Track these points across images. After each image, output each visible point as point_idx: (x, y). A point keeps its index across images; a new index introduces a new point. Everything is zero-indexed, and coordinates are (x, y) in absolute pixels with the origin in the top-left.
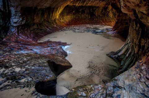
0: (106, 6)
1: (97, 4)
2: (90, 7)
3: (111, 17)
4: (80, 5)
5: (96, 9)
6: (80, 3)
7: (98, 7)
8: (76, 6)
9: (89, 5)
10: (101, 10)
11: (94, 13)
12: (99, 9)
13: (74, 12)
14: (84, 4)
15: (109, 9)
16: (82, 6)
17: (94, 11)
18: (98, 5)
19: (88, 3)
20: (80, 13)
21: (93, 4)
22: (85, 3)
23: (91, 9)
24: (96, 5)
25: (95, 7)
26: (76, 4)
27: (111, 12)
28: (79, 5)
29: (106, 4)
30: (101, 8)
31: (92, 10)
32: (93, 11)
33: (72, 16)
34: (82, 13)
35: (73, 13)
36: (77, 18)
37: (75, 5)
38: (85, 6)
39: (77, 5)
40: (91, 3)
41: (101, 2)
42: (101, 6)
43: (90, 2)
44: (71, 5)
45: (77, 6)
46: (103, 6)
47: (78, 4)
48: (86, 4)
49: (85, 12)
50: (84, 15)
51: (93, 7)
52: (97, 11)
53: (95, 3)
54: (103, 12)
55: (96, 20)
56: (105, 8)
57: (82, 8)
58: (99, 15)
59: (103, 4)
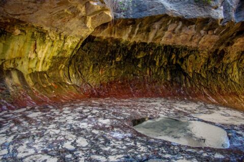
0: (221, 48)
1: (191, 40)
2: (169, 50)
4: (136, 39)
5: (187, 56)
6: (133, 32)
7: (195, 51)
8: (122, 42)
9: (164, 41)
10: (203, 61)
11: (184, 67)
12: (196, 58)
13: (118, 59)
14: (148, 39)
15: (228, 58)
16: (144, 44)
17: (182, 60)
18: (194, 44)
19: (161, 37)
21: (179, 41)
22: (151, 36)
23: (174, 56)
24: (188, 44)
25: (185, 49)
26: (120, 34)
27: (235, 66)
28: (131, 41)
30: (204, 54)
31: (177, 58)
32: (179, 62)
34: (145, 65)
35: (116, 63)
38: (152, 44)
39: (125, 38)
40: (170, 37)
41: (202, 32)
42: (203, 47)
43: (166, 33)
45: (127, 42)
46: (211, 47)
47: (130, 37)
48: (155, 38)
49: (155, 62)
50: (150, 70)
51: (177, 49)
52: (191, 62)
53: (182, 36)
54: (210, 67)
55: (187, 86)
56: (218, 55)
57: (144, 51)
58: (197, 73)
59: (210, 42)
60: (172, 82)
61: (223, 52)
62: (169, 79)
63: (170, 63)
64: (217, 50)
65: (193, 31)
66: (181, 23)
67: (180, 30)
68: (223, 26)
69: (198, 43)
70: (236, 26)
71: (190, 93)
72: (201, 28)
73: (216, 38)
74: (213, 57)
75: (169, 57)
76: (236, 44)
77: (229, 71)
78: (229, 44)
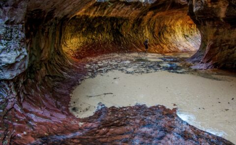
0: (141, 17)
1: (126, 13)
2: (113, 19)
3: (147, 36)
4: (97, 14)
5: (122, 24)
6: (96, 11)
7: (127, 20)
8: (89, 18)
9: (112, 14)
10: (131, 25)
11: (120, 31)
12: (127, 24)
13: (84, 29)
14: (103, 14)
15: (143, 23)
16: (100, 17)
17: (119, 26)
18: (127, 16)
19: (110, 12)
20: (95, 32)
21: (120, 14)
22: (106, 12)
23: (115, 24)
24: (124, 16)
25: (121, 19)
26: (90, 13)
27: (146, 28)
28: (94, 16)
29: (141, 14)
30: (132, 21)
31: (117, 25)
32: (118, 28)
33: (81, 38)
34: (99, 32)
35: (82, 32)
36: (90, 41)
37: (87, 14)
38: (105, 17)
39: (91, 15)
40: (116, 12)
41: (133, 9)
42: (131, 17)
43: (114, 9)
44: (81, 15)
45: (92, 17)
46: (136, 17)
47: (94, 14)
48: (107, 14)
49: (104, 29)
50: (101, 35)
51: (117, 19)
52: (124, 27)
53: (122, 11)
54: (134, 29)
55: (124, 43)
56: (138, 21)
57: (99, 22)
58: (128, 34)
59: (136, 14)
60: (114, 41)
61: (141, 20)
62: (112, 40)
63: (112, 29)
64: (138, 18)
65: (129, 8)
66: (124, 4)
67: (122, 8)
68: (144, 6)
69: (129, 15)
70: (150, 5)
71: (127, 47)
72: (134, 7)
73: (139, 11)
74: (136, 23)
75: (112, 25)
76: (148, 15)
77: (144, 31)
78: (145, 15)
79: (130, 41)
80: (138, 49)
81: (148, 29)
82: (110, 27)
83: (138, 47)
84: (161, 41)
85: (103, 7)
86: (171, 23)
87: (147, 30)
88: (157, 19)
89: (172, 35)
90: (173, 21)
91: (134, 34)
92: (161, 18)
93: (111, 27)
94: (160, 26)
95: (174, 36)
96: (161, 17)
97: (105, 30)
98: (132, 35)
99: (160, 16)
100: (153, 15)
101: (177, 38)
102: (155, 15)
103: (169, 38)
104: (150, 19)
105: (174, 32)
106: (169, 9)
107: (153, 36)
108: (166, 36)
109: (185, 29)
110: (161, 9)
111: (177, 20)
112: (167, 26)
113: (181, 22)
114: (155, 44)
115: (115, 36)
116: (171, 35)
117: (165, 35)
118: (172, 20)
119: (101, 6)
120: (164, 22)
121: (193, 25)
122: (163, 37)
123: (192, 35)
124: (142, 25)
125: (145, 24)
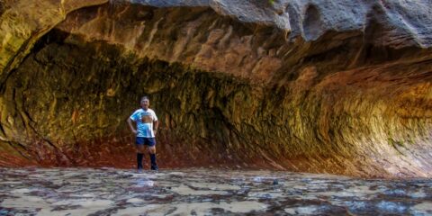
0: (282, 83)
1: (242, 64)
2: (205, 80)
4: (150, 52)
5: (233, 95)
6: (145, 37)
7: (244, 85)
9: (198, 62)
10: (256, 103)
11: (227, 113)
12: (246, 97)
13: (111, 92)
14: (171, 54)
15: (290, 101)
16: (162, 65)
17: (225, 101)
18: (244, 74)
19: (193, 53)
21: (222, 65)
22: (178, 49)
23: (211, 93)
24: (235, 72)
27: (298, 114)
28: (141, 55)
30: (258, 92)
31: (216, 96)
32: (219, 105)
33: (101, 117)
35: (107, 100)
37: (113, 40)
38: (178, 66)
39: (129, 47)
40: (209, 55)
41: (260, 50)
42: (256, 79)
46: (269, 80)
47: (139, 46)
48: (182, 57)
49: (179, 102)
50: (171, 118)
51: (217, 80)
52: (238, 104)
53: (228, 56)
54: (265, 114)
55: (235, 146)
56: (277, 94)
57: (162, 80)
58: (248, 125)
59: (268, 71)
60: (209, 139)
61: (284, 90)
62: (203, 135)
63: (204, 106)
64: (276, 86)
65: (248, 48)
66: (230, 29)
67: (228, 43)
68: (291, 43)
69: (250, 71)
70: (306, 46)
71: (242, 157)
72: (260, 43)
73: (277, 63)
74: (271, 98)
75: (204, 95)
76: (301, 78)
77: (291, 122)
78: (293, 77)
79: (254, 143)
80: (274, 164)
81: (303, 118)
82: (196, 100)
83: (275, 159)
84: (336, 151)
85: (168, 31)
86: (360, 109)
87: (299, 120)
88: (325, 96)
89: (364, 139)
90: (363, 104)
91: (266, 128)
92: (336, 93)
93: (199, 100)
94: (333, 114)
95: (369, 139)
96: (336, 91)
97: (183, 107)
98: (257, 129)
99: (332, 87)
100: (316, 81)
101: (376, 146)
102: (319, 81)
103: (358, 144)
104: (308, 92)
105: (368, 131)
106: (358, 65)
107: (316, 137)
108: (348, 138)
109: (393, 128)
110: (335, 61)
111: (374, 102)
112: (350, 115)
113: (384, 108)
114: (322, 156)
115: (211, 126)
116: (360, 138)
117: (345, 136)
118: (361, 101)
119: (160, 26)
120: (342, 105)
121: (410, 121)
122: (342, 140)
123: (410, 142)
124: (287, 106)
125: (294, 103)
